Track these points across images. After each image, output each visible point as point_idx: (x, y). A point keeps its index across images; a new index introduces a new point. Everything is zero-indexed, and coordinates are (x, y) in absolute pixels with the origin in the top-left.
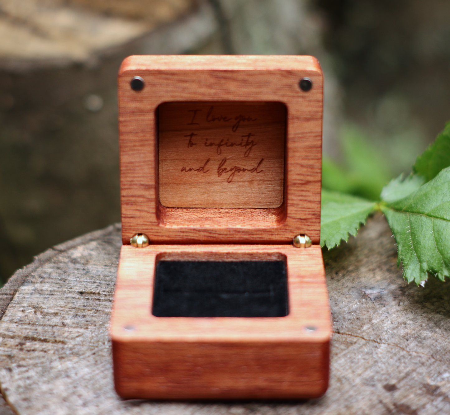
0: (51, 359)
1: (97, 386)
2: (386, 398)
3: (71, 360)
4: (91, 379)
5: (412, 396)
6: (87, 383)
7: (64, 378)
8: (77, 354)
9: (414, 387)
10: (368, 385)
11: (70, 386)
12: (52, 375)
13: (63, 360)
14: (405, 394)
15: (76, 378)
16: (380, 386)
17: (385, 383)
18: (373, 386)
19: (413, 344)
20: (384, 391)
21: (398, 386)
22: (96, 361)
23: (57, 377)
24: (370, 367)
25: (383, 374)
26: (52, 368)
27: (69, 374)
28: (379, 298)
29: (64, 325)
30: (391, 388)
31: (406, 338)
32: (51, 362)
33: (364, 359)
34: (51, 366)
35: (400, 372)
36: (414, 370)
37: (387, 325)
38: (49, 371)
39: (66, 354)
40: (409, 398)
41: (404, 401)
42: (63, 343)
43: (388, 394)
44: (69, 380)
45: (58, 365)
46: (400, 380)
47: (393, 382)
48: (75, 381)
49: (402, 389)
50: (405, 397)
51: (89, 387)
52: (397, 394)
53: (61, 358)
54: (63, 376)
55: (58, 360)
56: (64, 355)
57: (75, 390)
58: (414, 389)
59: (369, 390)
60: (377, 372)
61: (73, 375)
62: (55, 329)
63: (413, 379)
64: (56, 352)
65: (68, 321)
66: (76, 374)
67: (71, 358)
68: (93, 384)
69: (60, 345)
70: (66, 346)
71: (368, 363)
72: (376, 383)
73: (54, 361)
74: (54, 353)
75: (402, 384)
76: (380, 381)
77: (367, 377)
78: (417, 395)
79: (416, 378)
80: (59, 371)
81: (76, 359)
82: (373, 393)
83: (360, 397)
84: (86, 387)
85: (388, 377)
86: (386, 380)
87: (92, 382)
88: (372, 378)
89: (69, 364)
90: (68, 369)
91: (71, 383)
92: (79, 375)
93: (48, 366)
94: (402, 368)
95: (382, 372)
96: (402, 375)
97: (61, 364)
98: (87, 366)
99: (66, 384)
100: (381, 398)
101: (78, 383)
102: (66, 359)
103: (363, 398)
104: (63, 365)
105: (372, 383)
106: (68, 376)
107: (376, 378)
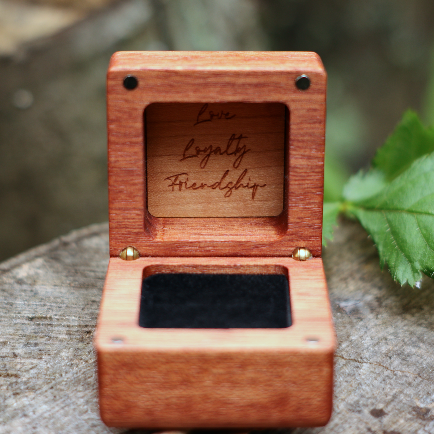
0: (5, 396)
1: (59, 425)
2: (374, 424)
3: (27, 396)
4: (51, 417)
5: (402, 421)
6: (47, 422)
7: (21, 417)
8: (33, 389)
9: (403, 411)
10: (354, 411)
11: (29, 427)
12: (7, 414)
13: (18, 397)
14: (395, 420)
15: (35, 416)
16: (366, 411)
17: (372, 408)
18: (359, 412)
19: (396, 362)
20: (371, 417)
21: (386, 411)
22: (55, 397)
23: (13, 417)
24: (354, 390)
25: (369, 398)
26: (6, 406)
27: (26, 413)
28: (355, 311)
29: (15, 356)
30: (378, 414)
31: (388, 355)
32: (5, 399)
33: (347, 381)
34: (6, 404)
35: (386, 395)
36: (401, 392)
37: (367, 341)
38: (3, 410)
39: (20, 389)
40: (399, 424)
41: (394, 428)
42: (16, 376)
43: (375, 420)
44: (27, 420)
45: (13, 403)
46: (388, 404)
47: (381, 406)
48: (34, 420)
49: (391, 414)
50: (394, 423)
51: (50, 426)
52: (386, 420)
53: (16, 394)
54: (20, 415)
55: (12, 396)
56: (18, 391)
57: (34, 431)
58: (403, 413)
59: (355, 416)
60: (362, 396)
61: (31, 414)
62: (6, 361)
63: (401, 401)
64: (10, 388)
65: (20, 351)
66: (34, 412)
67: (27, 394)
68: (54, 423)
69: (13, 379)
70: (19, 380)
71: (351, 386)
72: (362, 408)
73: (8, 398)
74: (7, 389)
75: (389, 408)
76: (366, 406)
77: (352, 402)
78: (407, 420)
79: (404, 401)
80: (15, 410)
81: (32, 395)
82: (360, 420)
83: (347, 426)
84: (47, 426)
85: (374, 401)
86: (373, 404)
87: (52, 421)
88: (357, 402)
89: (25, 401)
90: (24, 406)
91: (29, 423)
92: (38, 414)
93: (3, 404)
94: (387, 390)
95: (367, 396)
96: (389, 397)
97: (16, 402)
98: (46, 403)
99: (24, 425)
100: (370, 426)
101: (37, 422)
102: (21, 395)
103: (350, 427)
104: (19, 403)
105: (358, 409)
106: (25, 415)
107: (361, 402)
